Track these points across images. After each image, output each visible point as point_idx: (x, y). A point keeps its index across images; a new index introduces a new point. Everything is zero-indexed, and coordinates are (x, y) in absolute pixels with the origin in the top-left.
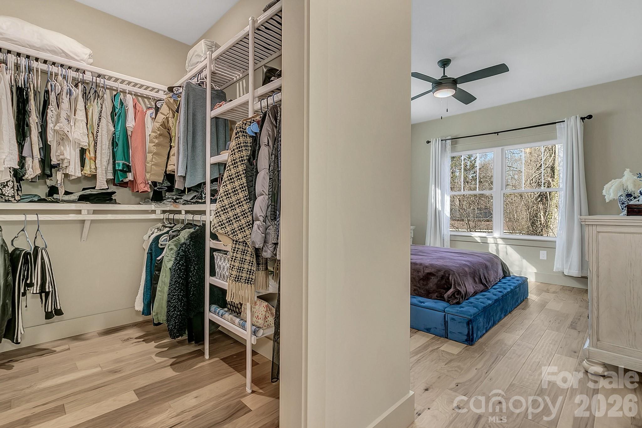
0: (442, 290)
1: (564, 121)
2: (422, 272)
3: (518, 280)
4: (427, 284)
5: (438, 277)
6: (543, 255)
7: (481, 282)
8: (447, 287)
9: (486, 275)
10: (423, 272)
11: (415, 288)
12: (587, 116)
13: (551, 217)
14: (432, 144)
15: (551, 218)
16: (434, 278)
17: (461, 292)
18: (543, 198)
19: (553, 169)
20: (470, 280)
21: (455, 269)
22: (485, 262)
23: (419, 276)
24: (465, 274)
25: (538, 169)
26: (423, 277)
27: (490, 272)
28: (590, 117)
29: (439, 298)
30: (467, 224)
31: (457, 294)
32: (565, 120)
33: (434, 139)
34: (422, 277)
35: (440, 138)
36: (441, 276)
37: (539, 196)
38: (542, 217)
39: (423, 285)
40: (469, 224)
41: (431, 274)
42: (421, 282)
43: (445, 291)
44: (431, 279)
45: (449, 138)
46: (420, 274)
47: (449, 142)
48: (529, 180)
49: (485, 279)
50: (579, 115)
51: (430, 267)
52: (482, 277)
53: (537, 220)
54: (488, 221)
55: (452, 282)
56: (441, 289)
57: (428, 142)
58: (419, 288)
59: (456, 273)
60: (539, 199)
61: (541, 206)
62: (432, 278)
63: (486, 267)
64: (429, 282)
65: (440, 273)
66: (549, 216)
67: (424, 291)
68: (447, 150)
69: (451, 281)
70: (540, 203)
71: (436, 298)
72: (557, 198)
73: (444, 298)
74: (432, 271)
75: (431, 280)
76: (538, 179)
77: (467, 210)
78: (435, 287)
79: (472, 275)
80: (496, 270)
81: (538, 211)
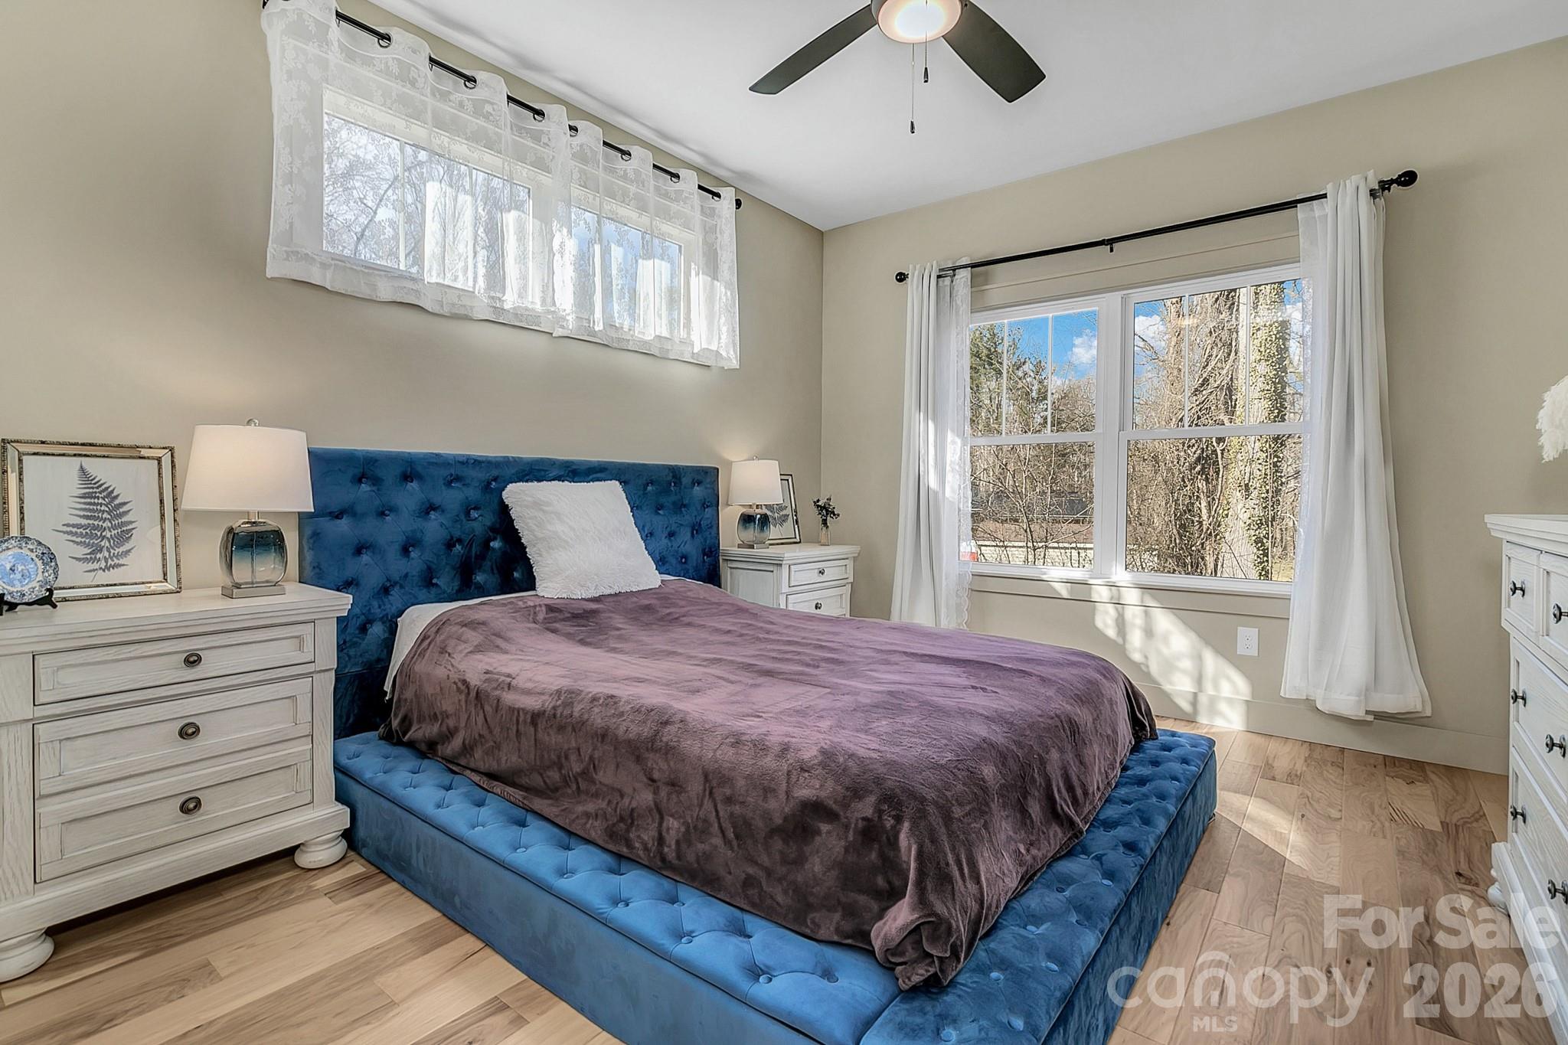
0: (862, 899)
1: (1324, 196)
2: (782, 796)
3: (1185, 761)
4: (799, 861)
5: (847, 827)
6: (1248, 639)
7: (1054, 814)
8: (886, 885)
9: (1074, 771)
10: (788, 793)
11: (751, 870)
12: (1400, 176)
13: (1226, 512)
14: (912, 282)
15: (1227, 515)
16: (829, 832)
17: (950, 927)
18: (1208, 463)
19: (1230, 390)
20: (1004, 827)
21: (932, 786)
22: (1069, 707)
23: (767, 816)
24: (980, 800)
25: (1196, 390)
26: (785, 819)
27: (1087, 752)
28: (1408, 178)
29: (849, 941)
30: (1026, 531)
31: (934, 939)
32: (1329, 189)
33: (918, 267)
34: (779, 821)
35: (935, 263)
36: (861, 824)
37: (1199, 459)
38: (1204, 511)
39: (785, 861)
40: (1031, 532)
41: (816, 809)
42: (778, 844)
43: (875, 906)
44: (818, 832)
45: (965, 261)
46: (772, 804)
47: (964, 275)
48: (1174, 420)
49: (1070, 788)
50: (1375, 172)
51: (820, 771)
52: (1058, 783)
53: (1193, 522)
54: (1077, 522)
55: (909, 864)
56: (860, 891)
57: (901, 277)
58: (769, 873)
59: (931, 809)
60: (1199, 468)
61: (1201, 484)
62: (825, 827)
63: (1073, 729)
64: (807, 849)
65: (860, 805)
66: (1221, 511)
67: (785, 892)
68: (959, 302)
69: (905, 858)
70: (1199, 477)
71: (836, 938)
72: (1240, 463)
73: (870, 943)
74: (823, 794)
75: (818, 839)
76: (1196, 416)
77: (1026, 496)
78: (830, 881)
79: (1015, 795)
80: (1109, 732)
81: (1194, 497)
